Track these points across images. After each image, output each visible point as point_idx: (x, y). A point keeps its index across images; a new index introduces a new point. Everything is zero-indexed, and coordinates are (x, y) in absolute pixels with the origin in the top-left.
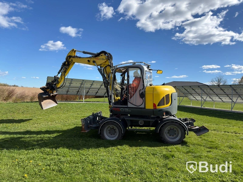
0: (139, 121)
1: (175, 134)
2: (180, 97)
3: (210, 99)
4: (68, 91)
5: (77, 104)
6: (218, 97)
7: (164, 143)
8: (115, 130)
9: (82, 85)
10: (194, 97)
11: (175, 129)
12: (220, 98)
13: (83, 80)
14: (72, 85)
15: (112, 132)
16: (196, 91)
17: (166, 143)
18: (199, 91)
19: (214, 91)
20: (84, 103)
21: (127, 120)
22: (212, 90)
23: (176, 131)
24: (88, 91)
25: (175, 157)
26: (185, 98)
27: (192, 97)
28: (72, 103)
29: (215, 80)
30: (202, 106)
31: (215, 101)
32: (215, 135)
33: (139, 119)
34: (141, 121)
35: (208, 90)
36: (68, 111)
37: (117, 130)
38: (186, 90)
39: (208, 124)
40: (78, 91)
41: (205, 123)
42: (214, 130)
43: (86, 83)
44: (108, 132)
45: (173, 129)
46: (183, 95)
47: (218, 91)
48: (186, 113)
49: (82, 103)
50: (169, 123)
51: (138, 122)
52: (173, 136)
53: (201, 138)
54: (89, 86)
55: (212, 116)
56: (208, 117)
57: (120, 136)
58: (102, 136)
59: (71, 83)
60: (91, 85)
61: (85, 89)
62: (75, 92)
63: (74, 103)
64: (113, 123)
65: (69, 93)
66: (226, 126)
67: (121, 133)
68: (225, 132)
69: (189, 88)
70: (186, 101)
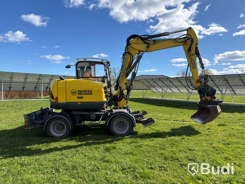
0: (91, 115)
1: (124, 126)
2: (144, 90)
3: (171, 91)
4: (23, 88)
5: (34, 101)
6: (176, 89)
7: (112, 136)
8: (63, 126)
9: (40, 81)
10: (156, 89)
11: (124, 122)
12: (178, 90)
13: (40, 75)
14: (27, 80)
15: (60, 127)
16: (158, 84)
17: (115, 135)
18: (160, 83)
19: (173, 83)
20: (42, 100)
21: (76, 114)
22: (172, 82)
23: (125, 123)
24: (48, 86)
25: (116, 149)
26: (148, 91)
27: (154, 90)
28: (28, 101)
29: (180, 73)
30: (162, 98)
31: (174, 93)
32: (164, 124)
33: (90, 113)
34: (93, 115)
35: (176, 82)
36: (20, 109)
37: (65, 126)
38: (149, 83)
39: (163, 114)
40: (36, 88)
41: (160, 113)
42: (165, 119)
43: (44, 77)
44: (55, 127)
45: (123, 122)
46: (147, 88)
47: (176, 83)
48: (147, 105)
49: (40, 100)
50: (118, 116)
51: (90, 117)
52: (122, 128)
53: (150, 127)
54: (47, 80)
55: (169, 107)
56: (165, 107)
57: (68, 132)
58: (47, 132)
59: (26, 79)
60: (50, 80)
61: (43, 84)
62: (32, 88)
63: (31, 101)
64: (61, 119)
65: (25, 89)
66: (178, 115)
67: (69, 129)
68: (174, 121)
69: (158, 80)
70: (151, 94)
